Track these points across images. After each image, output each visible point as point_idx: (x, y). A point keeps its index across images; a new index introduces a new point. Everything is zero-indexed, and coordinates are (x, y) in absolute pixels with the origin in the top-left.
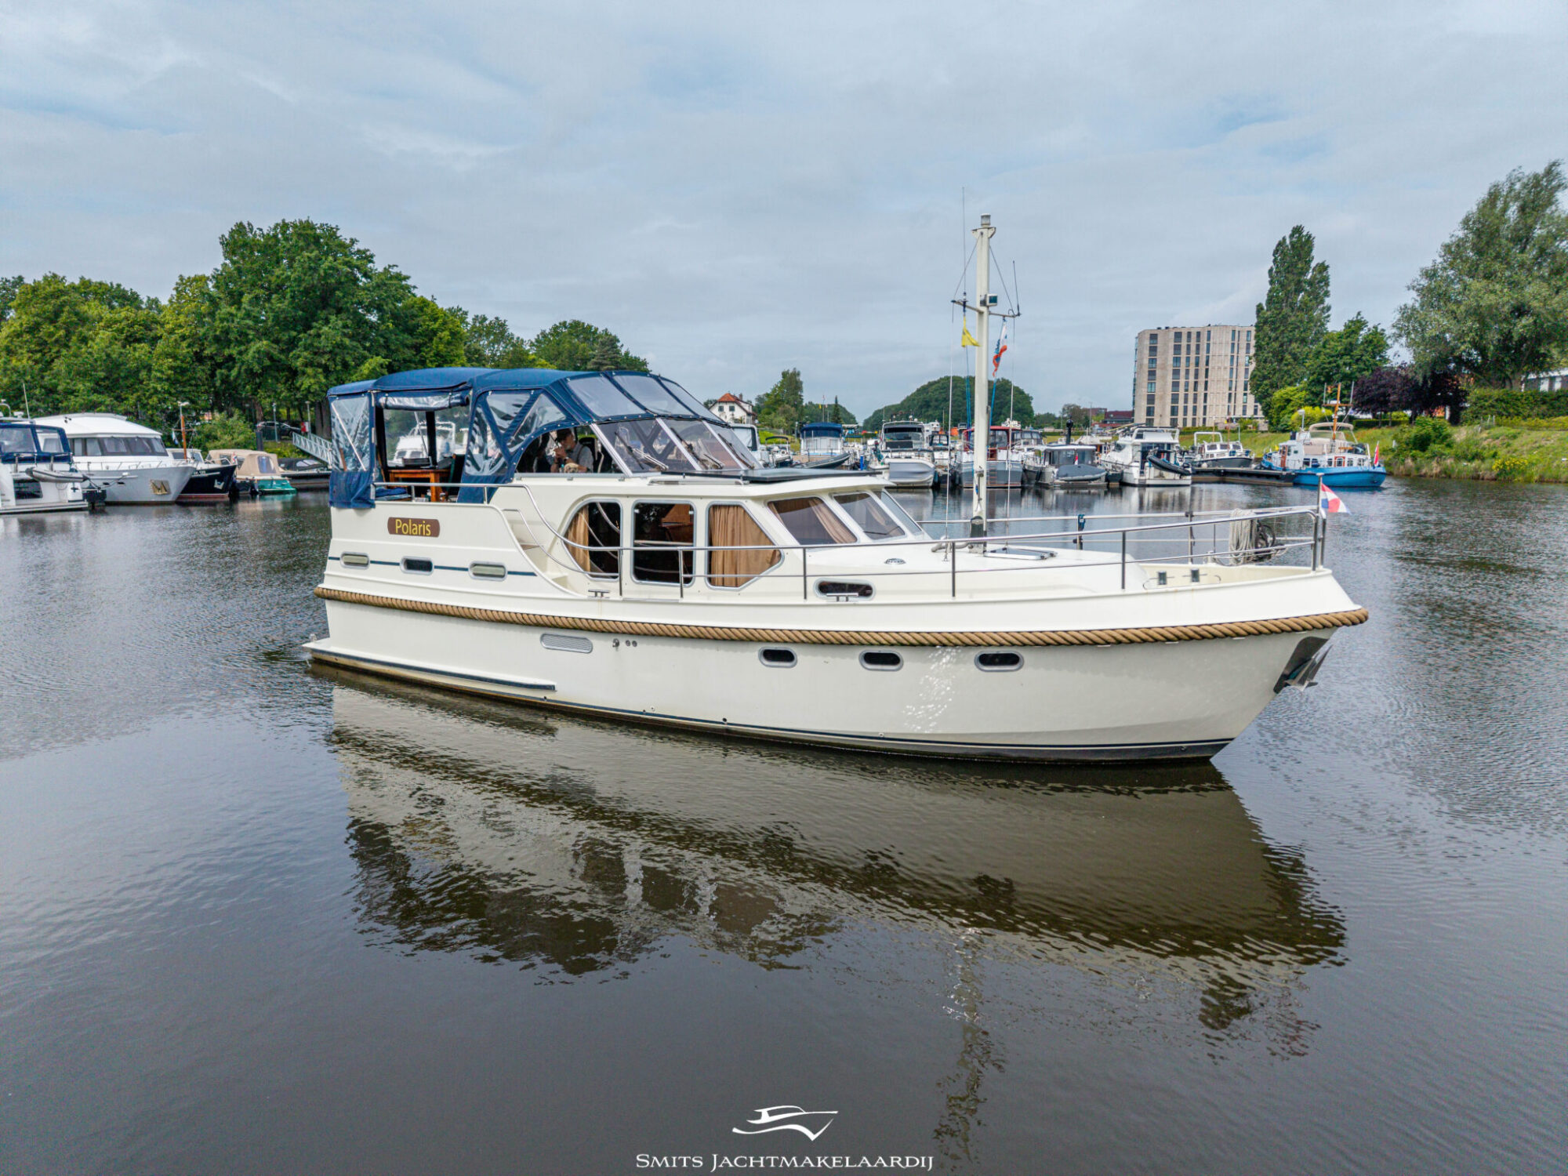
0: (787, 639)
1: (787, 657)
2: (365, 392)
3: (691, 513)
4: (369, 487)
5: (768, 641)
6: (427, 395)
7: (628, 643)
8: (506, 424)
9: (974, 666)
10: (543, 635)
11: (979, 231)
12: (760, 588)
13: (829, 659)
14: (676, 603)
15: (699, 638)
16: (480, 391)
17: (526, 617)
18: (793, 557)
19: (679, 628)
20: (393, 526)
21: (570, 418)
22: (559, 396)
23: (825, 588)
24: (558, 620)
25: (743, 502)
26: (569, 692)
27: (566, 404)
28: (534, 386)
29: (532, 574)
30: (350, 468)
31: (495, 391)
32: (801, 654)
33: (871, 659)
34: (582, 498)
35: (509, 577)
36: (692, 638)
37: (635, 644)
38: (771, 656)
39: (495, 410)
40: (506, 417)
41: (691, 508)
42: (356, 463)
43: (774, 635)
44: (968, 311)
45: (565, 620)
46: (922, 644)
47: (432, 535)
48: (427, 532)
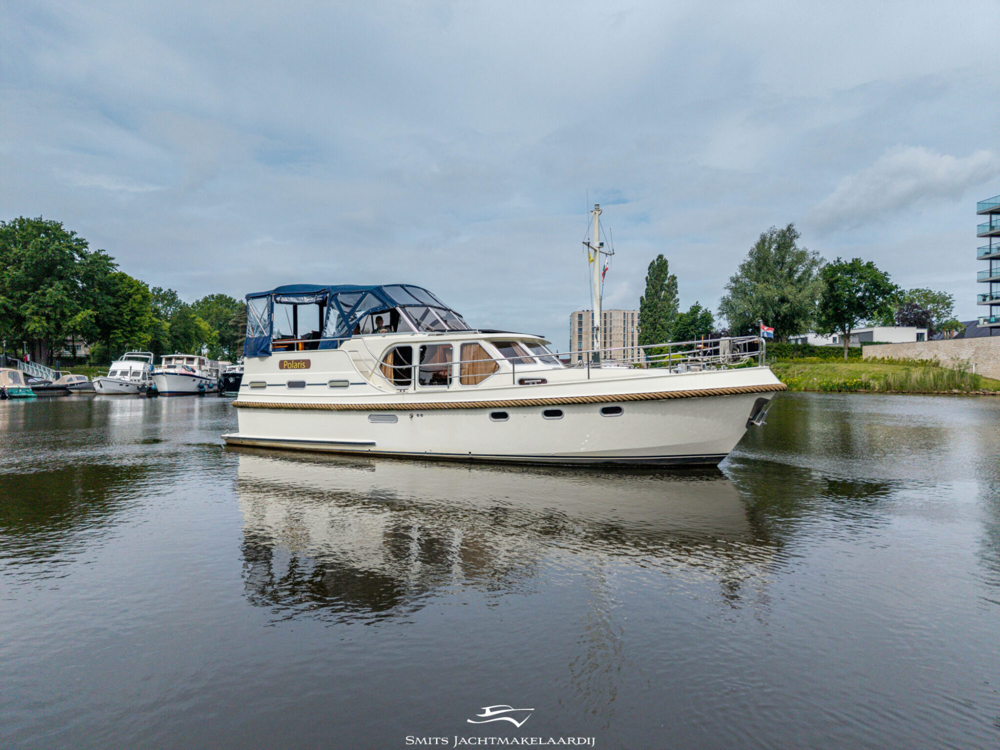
0: (505, 405)
1: (504, 416)
2: (269, 295)
3: (451, 348)
4: (269, 345)
5: (495, 407)
6: (303, 296)
7: (418, 415)
8: (347, 310)
9: (599, 414)
10: (370, 415)
11: (594, 211)
12: (492, 381)
13: (525, 415)
14: (446, 392)
15: (458, 408)
16: (333, 293)
17: (361, 406)
18: (505, 365)
19: (447, 404)
20: (282, 365)
21: (385, 304)
22: (378, 294)
23: (522, 382)
24: (380, 406)
25: (479, 341)
26: (382, 446)
27: (382, 297)
28: (365, 290)
29: (365, 384)
30: (257, 335)
31: (341, 293)
32: (512, 414)
33: (548, 414)
34: (391, 345)
35: (351, 386)
36: (454, 408)
37: (422, 415)
38: (495, 416)
39: (341, 303)
40: (346, 306)
41: (452, 346)
42: (262, 332)
43: (498, 403)
44: (590, 249)
45: (384, 406)
46: (574, 403)
47: (306, 368)
48: (303, 366)
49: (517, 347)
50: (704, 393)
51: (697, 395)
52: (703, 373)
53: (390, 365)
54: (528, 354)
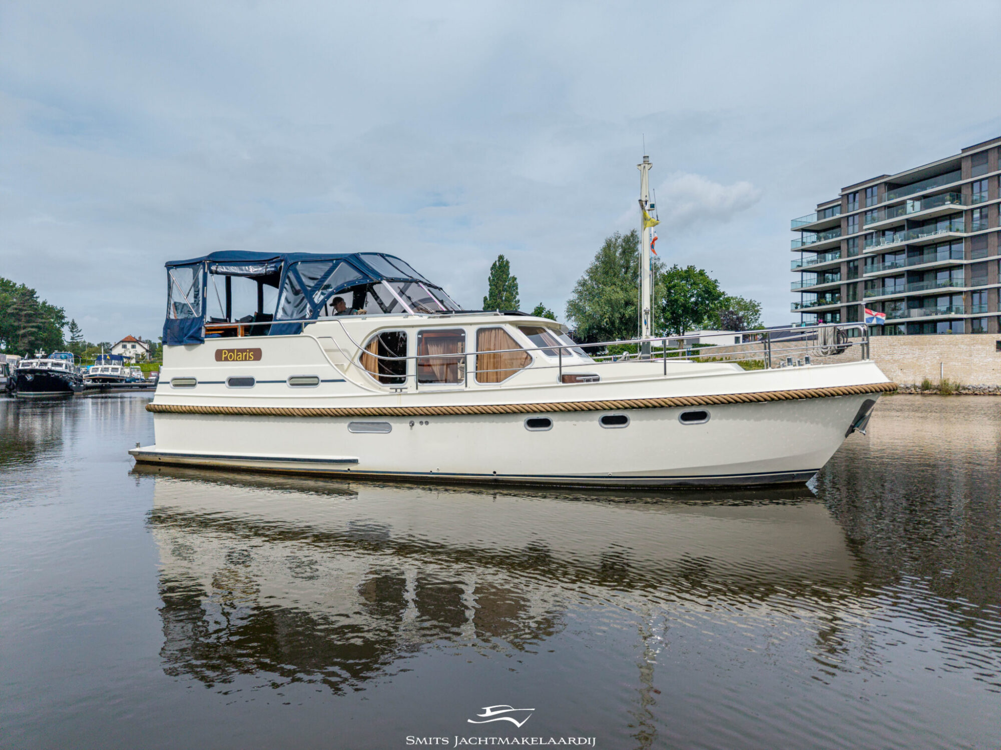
1: (546, 423)
2: (200, 263)
3: (463, 335)
4: (200, 329)
6: (248, 265)
7: (421, 423)
8: (312, 283)
9: (678, 421)
10: (351, 424)
11: (642, 166)
13: (574, 422)
14: (457, 391)
15: (481, 413)
16: (290, 262)
17: (339, 410)
18: (541, 356)
19: (465, 408)
20: (220, 356)
21: (364, 276)
22: (356, 264)
23: (563, 379)
24: (366, 411)
25: (503, 326)
26: (368, 464)
27: (361, 268)
28: (335, 258)
29: (343, 381)
30: (182, 316)
31: (303, 262)
32: (555, 420)
33: (607, 421)
34: (375, 330)
35: (322, 384)
36: (475, 414)
37: (427, 422)
38: (533, 423)
40: (312, 278)
41: (463, 332)
47: (254, 360)
48: (250, 357)
49: (545, 333)
50: (813, 393)
52: (808, 368)
53: (374, 356)
54: (560, 343)
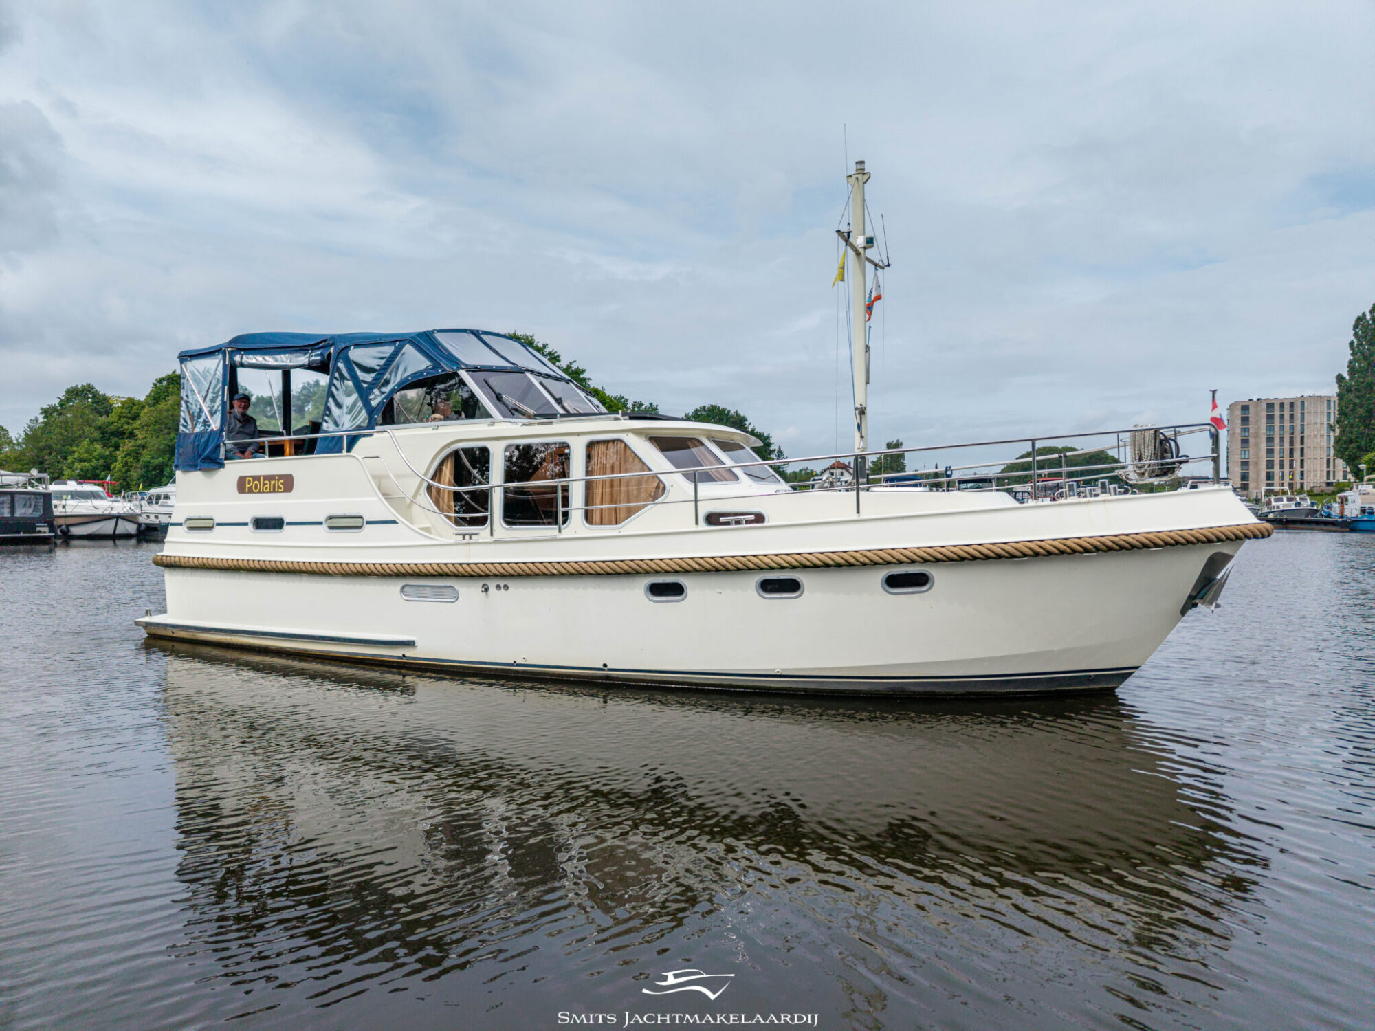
0: (678, 568)
1: (676, 590)
2: (219, 351)
3: (567, 451)
4: (218, 447)
5: (657, 572)
6: (285, 353)
7: (498, 587)
8: (369, 377)
9: (881, 589)
10: (403, 587)
11: (854, 177)
12: (649, 518)
13: (721, 589)
14: (555, 539)
15: (581, 574)
16: (342, 346)
17: (385, 567)
18: (678, 485)
19: (557, 566)
20: (243, 486)
21: (436, 365)
22: (426, 346)
23: (713, 519)
24: (422, 568)
25: (623, 436)
26: (429, 648)
27: (433, 353)
28: (399, 339)
29: (394, 522)
30: (198, 429)
31: (356, 345)
32: (691, 585)
33: (768, 587)
34: (449, 445)
35: (367, 527)
36: (572, 574)
37: (506, 587)
38: (658, 590)
39: (357, 364)
40: (368, 370)
41: (567, 446)
42: (206, 423)
43: (663, 565)
44: (849, 248)
45: (429, 567)
46: (827, 566)
47: (285, 491)
48: (279, 488)
49: (700, 448)
50: (1110, 544)
51: (1095, 547)
53: (447, 486)
54: (721, 462)
